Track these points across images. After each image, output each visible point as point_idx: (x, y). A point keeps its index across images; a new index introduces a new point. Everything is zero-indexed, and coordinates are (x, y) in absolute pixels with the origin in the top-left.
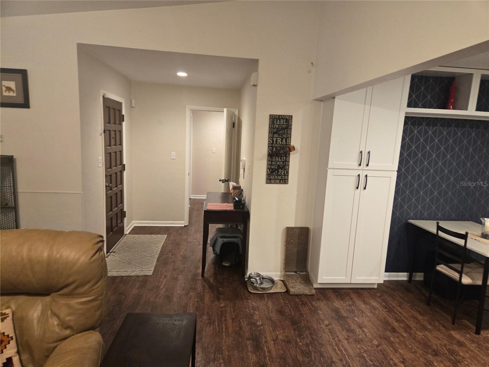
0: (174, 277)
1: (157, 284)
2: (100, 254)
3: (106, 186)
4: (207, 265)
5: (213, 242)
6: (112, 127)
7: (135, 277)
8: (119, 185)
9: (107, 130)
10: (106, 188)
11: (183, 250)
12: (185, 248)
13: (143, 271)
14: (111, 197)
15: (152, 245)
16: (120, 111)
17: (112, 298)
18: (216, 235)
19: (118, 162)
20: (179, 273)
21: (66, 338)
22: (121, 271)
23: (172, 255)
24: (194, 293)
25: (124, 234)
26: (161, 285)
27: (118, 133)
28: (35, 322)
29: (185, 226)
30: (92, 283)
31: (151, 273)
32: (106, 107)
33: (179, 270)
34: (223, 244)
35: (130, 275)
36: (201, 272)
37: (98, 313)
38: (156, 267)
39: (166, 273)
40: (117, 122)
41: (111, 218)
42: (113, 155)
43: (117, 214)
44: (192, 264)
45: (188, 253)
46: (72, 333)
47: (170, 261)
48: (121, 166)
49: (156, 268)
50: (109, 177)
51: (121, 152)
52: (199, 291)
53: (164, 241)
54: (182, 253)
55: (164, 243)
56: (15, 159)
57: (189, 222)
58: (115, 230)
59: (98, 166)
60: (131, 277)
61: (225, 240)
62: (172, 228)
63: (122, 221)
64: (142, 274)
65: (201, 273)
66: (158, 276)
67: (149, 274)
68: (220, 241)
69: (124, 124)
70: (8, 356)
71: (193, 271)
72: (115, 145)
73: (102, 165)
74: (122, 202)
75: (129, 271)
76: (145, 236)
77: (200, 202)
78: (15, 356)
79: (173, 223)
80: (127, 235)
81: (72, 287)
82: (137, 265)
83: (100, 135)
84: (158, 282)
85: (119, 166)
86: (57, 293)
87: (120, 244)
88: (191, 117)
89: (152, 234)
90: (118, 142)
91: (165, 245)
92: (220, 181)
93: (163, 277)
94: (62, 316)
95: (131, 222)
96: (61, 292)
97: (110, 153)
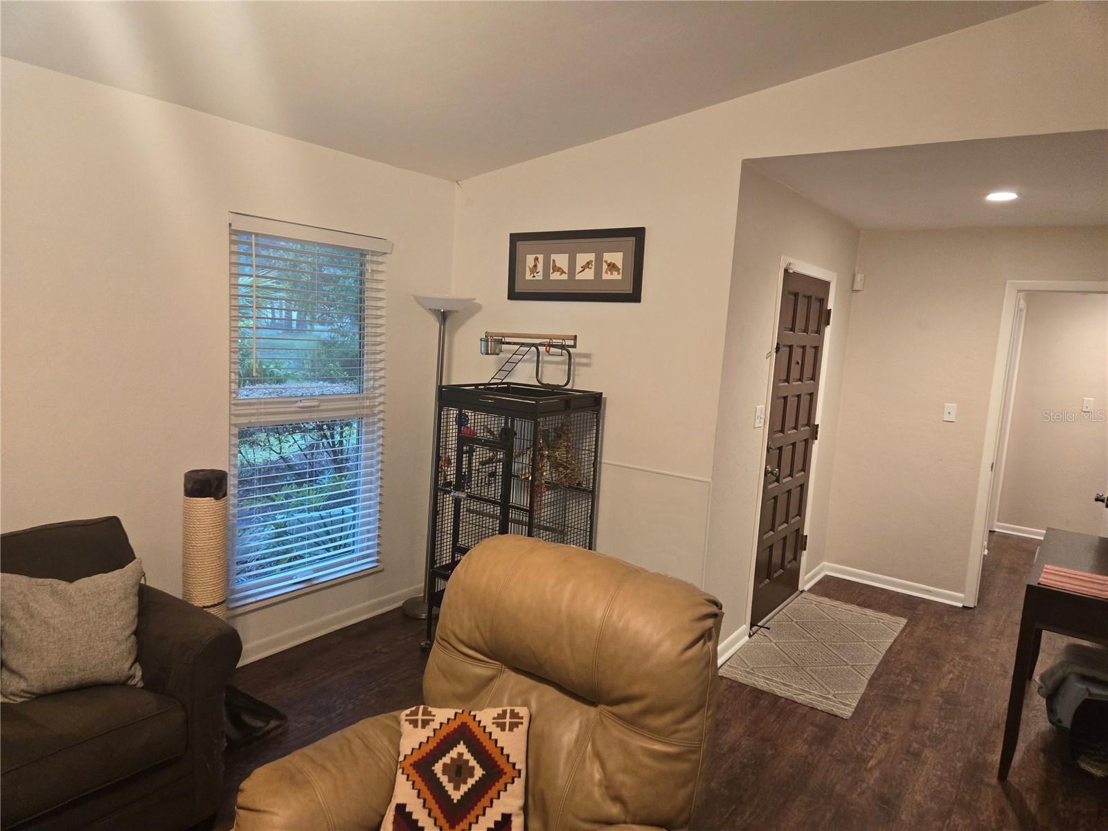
0: (912, 749)
1: (859, 749)
2: (706, 648)
3: (766, 473)
4: (1021, 747)
5: (1050, 683)
6: (798, 338)
7: (807, 708)
8: (798, 473)
9: (784, 346)
10: (765, 475)
11: (951, 676)
12: (957, 673)
13: (827, 698)
14: (775, 498)
15: (863, 636)
16: (823, 301)
17: (745, 743)
18: (1062, 664)
19: (803, 419)
20: (928, 743)
21: (610, 823)
22: (776, 682)
23: (915, 680)
24: (969, 821)
25: (797, 589)
26: (872, 757)
27: (810, 352)
28: (563, 756)
29: (964, 607)
30: (679, 713)
31: (847, 713)
32: (790, 293)
33: (927, 733)
34: (1086, 701)
35: (796, 698)
36: (998, 762)
37: (683, 794)
38: (862, 701)
39: (889, 727)
40: (813, 326)
41: (771, 547)
42: (792, 401)
43: (785, 539)
44: (972, 728)
45: (964, 691)
46: (623, 817)
47: (905, 697)
48: (807, 428)
49: (864, 702)
50: (775, 453)
51: (812, 397)
52: (984, 820)
53: (896, 634)
54: (944, 684)
55: (895, 641)
56: (605, 398)
57: (980, 598)
58: (776, 575)
59: (754, 425)
60: (796, 705)
61: (1095, 690)
62: (924, 603)
63: (796, 558)
64: (822, 705)
65: (998, 766)
66: (866, 729)
67: (842, 714)
68: (1077, 691)
69: (828, 330)
70: (507, 811)
71: (974, 750)
72: (801, 380)
73: (762, 425)
74: (801, 512)
75: (795, 689)
76: (849, 607)
77: (1025, 548)
78: (518, 815)
79: (929, 592)
80: (803, 595)
81: (637, 706)
82: (816, 678)
83: (767, 358)
84: (865, 744)
85: (802, 429)
86: (609, 708)
87: (784, 611)
88: (1021, 310)
89: (865, 607)
90: (808, 373)
91: (899, 648)
92: (1097, 500)
93: (879, 736)
94: (611, 766)
95: (819, 564)
96: (615, 709)
97: (785, 398)
